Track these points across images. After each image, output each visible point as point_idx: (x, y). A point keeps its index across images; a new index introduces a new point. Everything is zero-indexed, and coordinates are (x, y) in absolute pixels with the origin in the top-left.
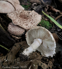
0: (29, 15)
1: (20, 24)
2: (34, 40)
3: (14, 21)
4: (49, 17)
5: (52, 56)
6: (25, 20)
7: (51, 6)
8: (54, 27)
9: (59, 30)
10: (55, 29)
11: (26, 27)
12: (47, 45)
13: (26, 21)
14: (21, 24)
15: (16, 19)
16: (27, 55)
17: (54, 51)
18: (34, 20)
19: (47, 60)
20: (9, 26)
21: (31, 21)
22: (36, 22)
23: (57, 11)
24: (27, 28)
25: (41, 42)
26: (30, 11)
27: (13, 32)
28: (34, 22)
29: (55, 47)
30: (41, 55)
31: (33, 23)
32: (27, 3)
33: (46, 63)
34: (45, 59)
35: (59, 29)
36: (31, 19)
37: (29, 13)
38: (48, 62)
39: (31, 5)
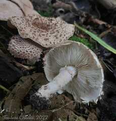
0: (51, 24)
1: (34, 37)
2: (60, 69)
3: (21, 31)
4: (87, 32)
5: (96, 101)
6: (43, 30)
7: (90, 15)
8: (97, 48)
9: (106, 55)
10: (99, 53)
11: (45, 44)
12: (86, 77)
13: (45, 32)
14: (36, 37)
15: (25, 28)
16: (45, 98)
17: (101, 90)
18: (60, 32)
19: (85, 110)
20: (10, 42)
21: (54, 33)
22: (65, 35)
23: (101, 23)
24: (47, 45)
25: (74, 73)
26: (53, 18)
27: (19, 53)
28: (61, 36)
29: (103, 80)
30: (73, 99)
31: (58, 36)
32: (46, 8)
33: (84, 117)
34: (81, 108)
35: (106, 52)
36: (55, 30)
37: (52, 20)
38: (88, 114)
39: (54, 12)
